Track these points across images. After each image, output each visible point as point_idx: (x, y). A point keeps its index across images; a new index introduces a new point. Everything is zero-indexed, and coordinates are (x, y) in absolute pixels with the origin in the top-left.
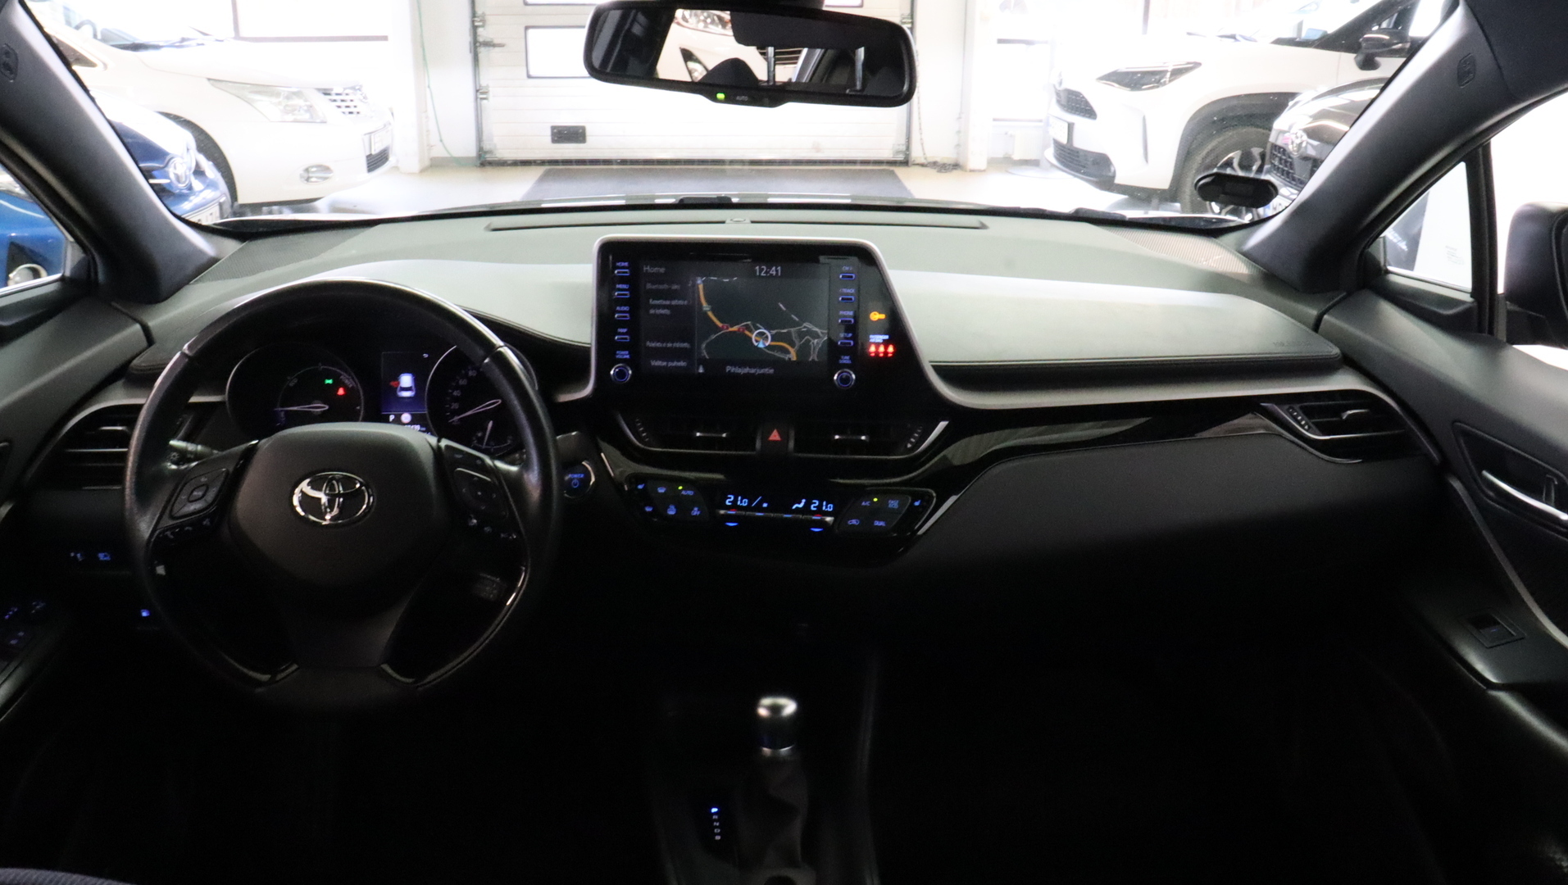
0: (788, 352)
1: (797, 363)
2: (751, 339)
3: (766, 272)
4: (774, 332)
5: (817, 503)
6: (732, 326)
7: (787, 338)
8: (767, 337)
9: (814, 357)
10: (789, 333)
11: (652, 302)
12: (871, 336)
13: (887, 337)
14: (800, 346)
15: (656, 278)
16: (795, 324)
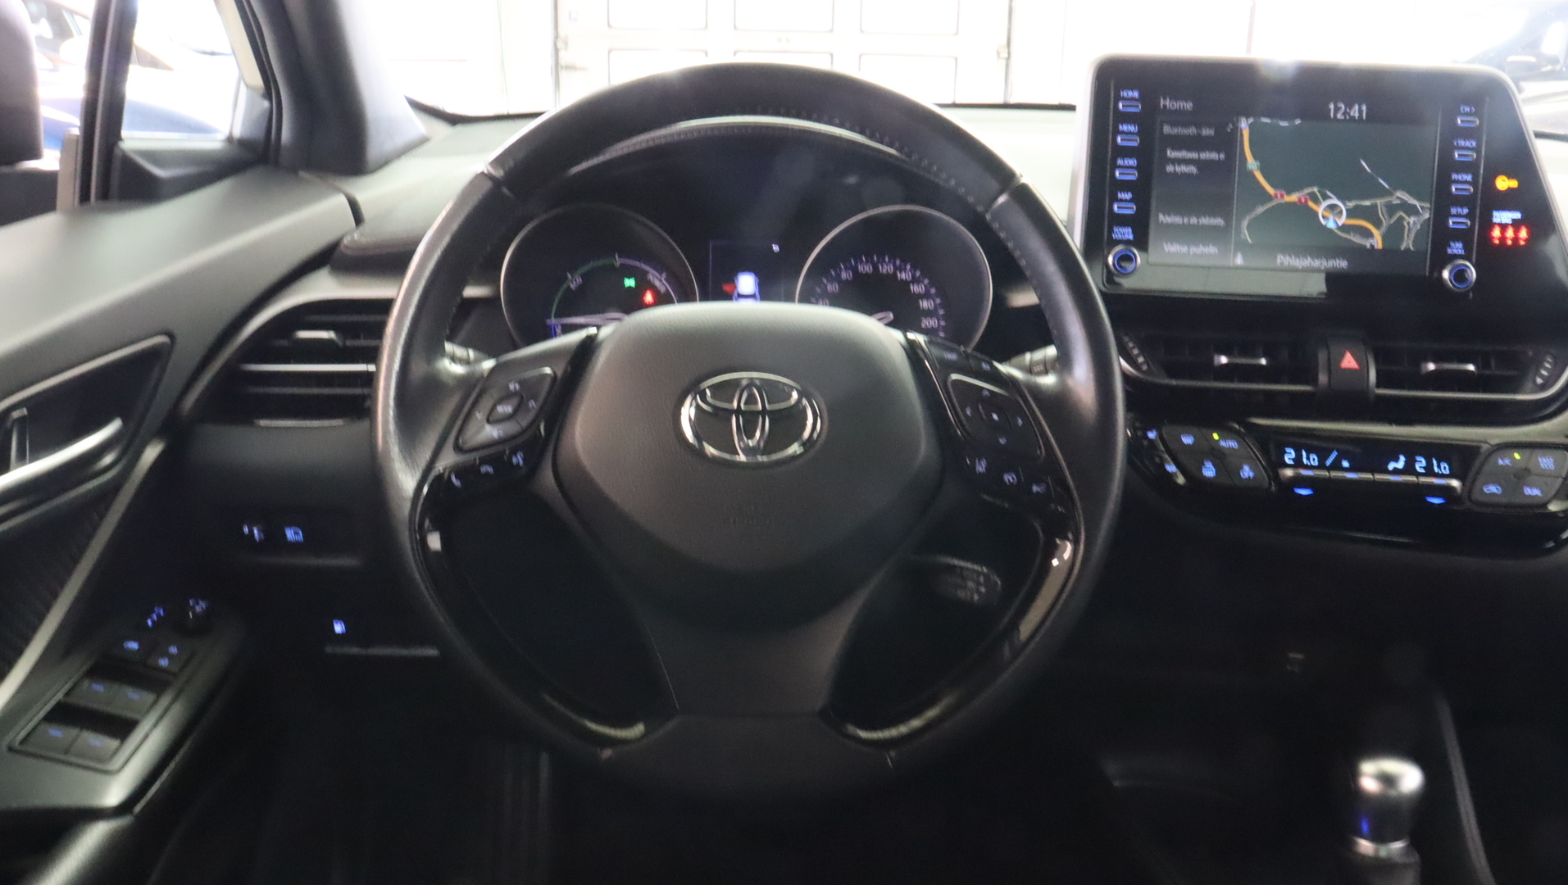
0: (1369, 235)
1: (1384, 251)
2: (1316, 214)
3: (1345, 113)
4: (1351, 204)
5: (1424, 463)
6: (1289, 193)
7: (1371, 214)
8: (1341, 212)
9: (1407, 243)
10: (1375, 206)
11: (1171, 154)
12: (1495, 214)
13: (1517, 215)
14: (1390, 227)
15: (1178, 118)
16: (1383, 193)
